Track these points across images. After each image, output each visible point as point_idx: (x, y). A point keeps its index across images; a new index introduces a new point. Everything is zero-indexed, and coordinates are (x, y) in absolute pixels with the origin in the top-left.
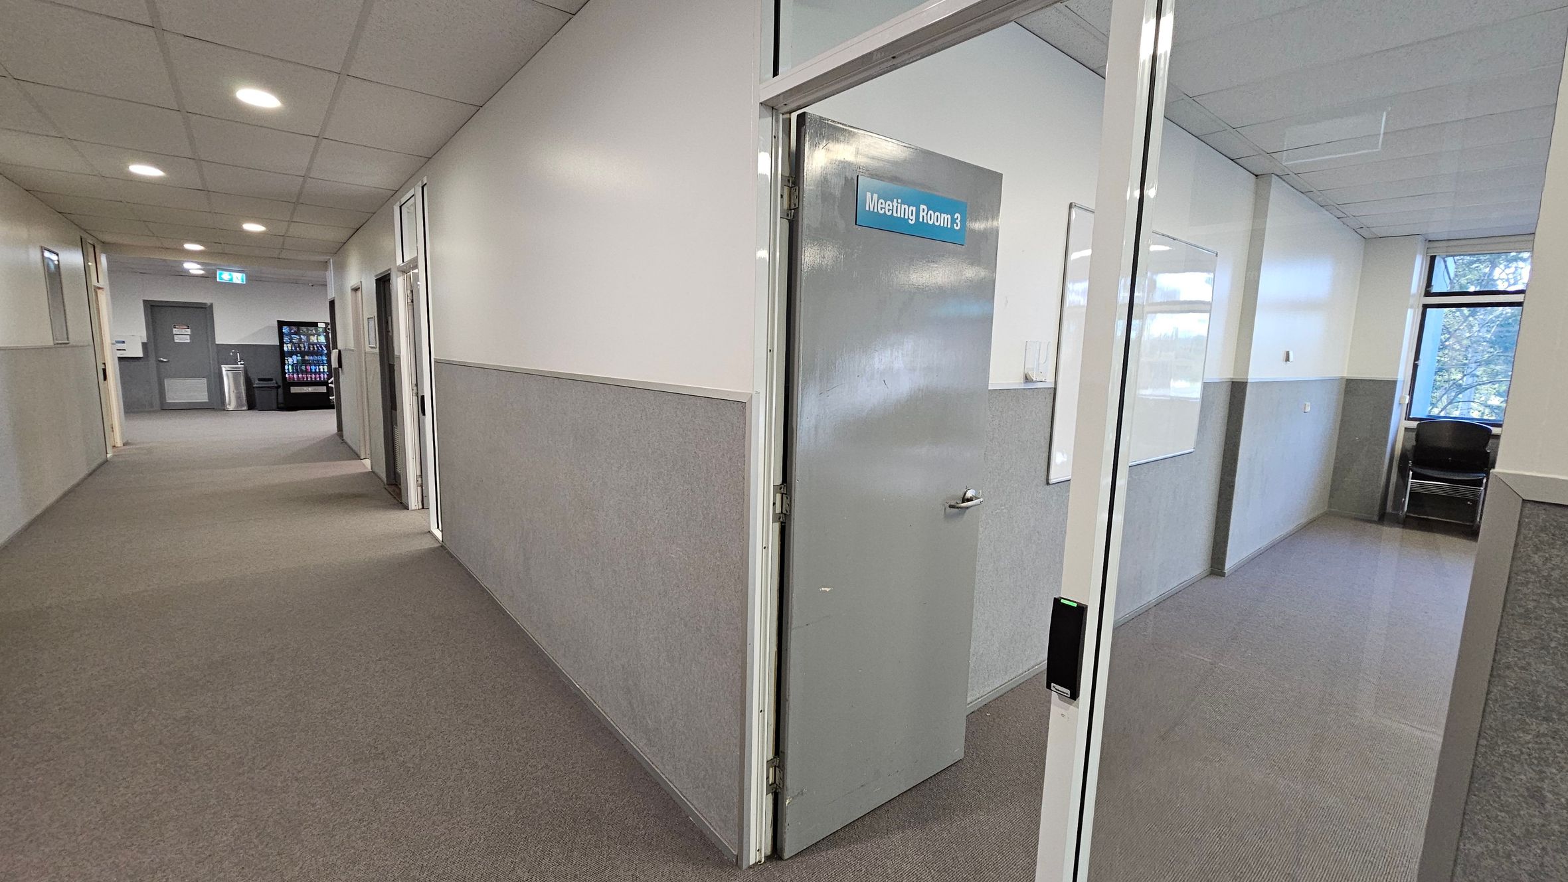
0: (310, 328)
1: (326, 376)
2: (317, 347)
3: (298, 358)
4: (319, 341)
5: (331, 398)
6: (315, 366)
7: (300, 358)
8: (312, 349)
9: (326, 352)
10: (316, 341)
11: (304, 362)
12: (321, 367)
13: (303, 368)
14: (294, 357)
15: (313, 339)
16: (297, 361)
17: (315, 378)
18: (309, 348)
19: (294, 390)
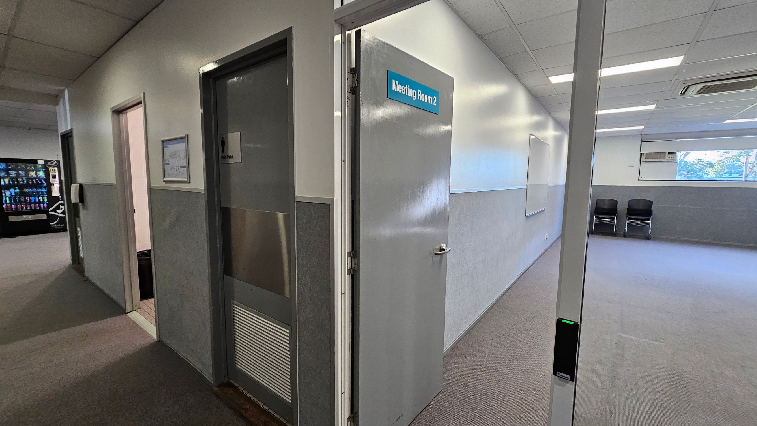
0: (29, 165)
1: (45, 205)
2: (36, 181)
3: (16, 191)
4: (39, 176)
5: (51, 223)
6: (34, 197)
7: (18, 191)
8: (30, 183)
9: (45, 184)
10: (35, 176)
11: (23, 194)
12: (41, 198)
13: (22, 199)
14: (12, 190)
15: (33, 174)
16: (15, 193)
17: (35, 207)
18: (28, 182)
19: (12, 219)
